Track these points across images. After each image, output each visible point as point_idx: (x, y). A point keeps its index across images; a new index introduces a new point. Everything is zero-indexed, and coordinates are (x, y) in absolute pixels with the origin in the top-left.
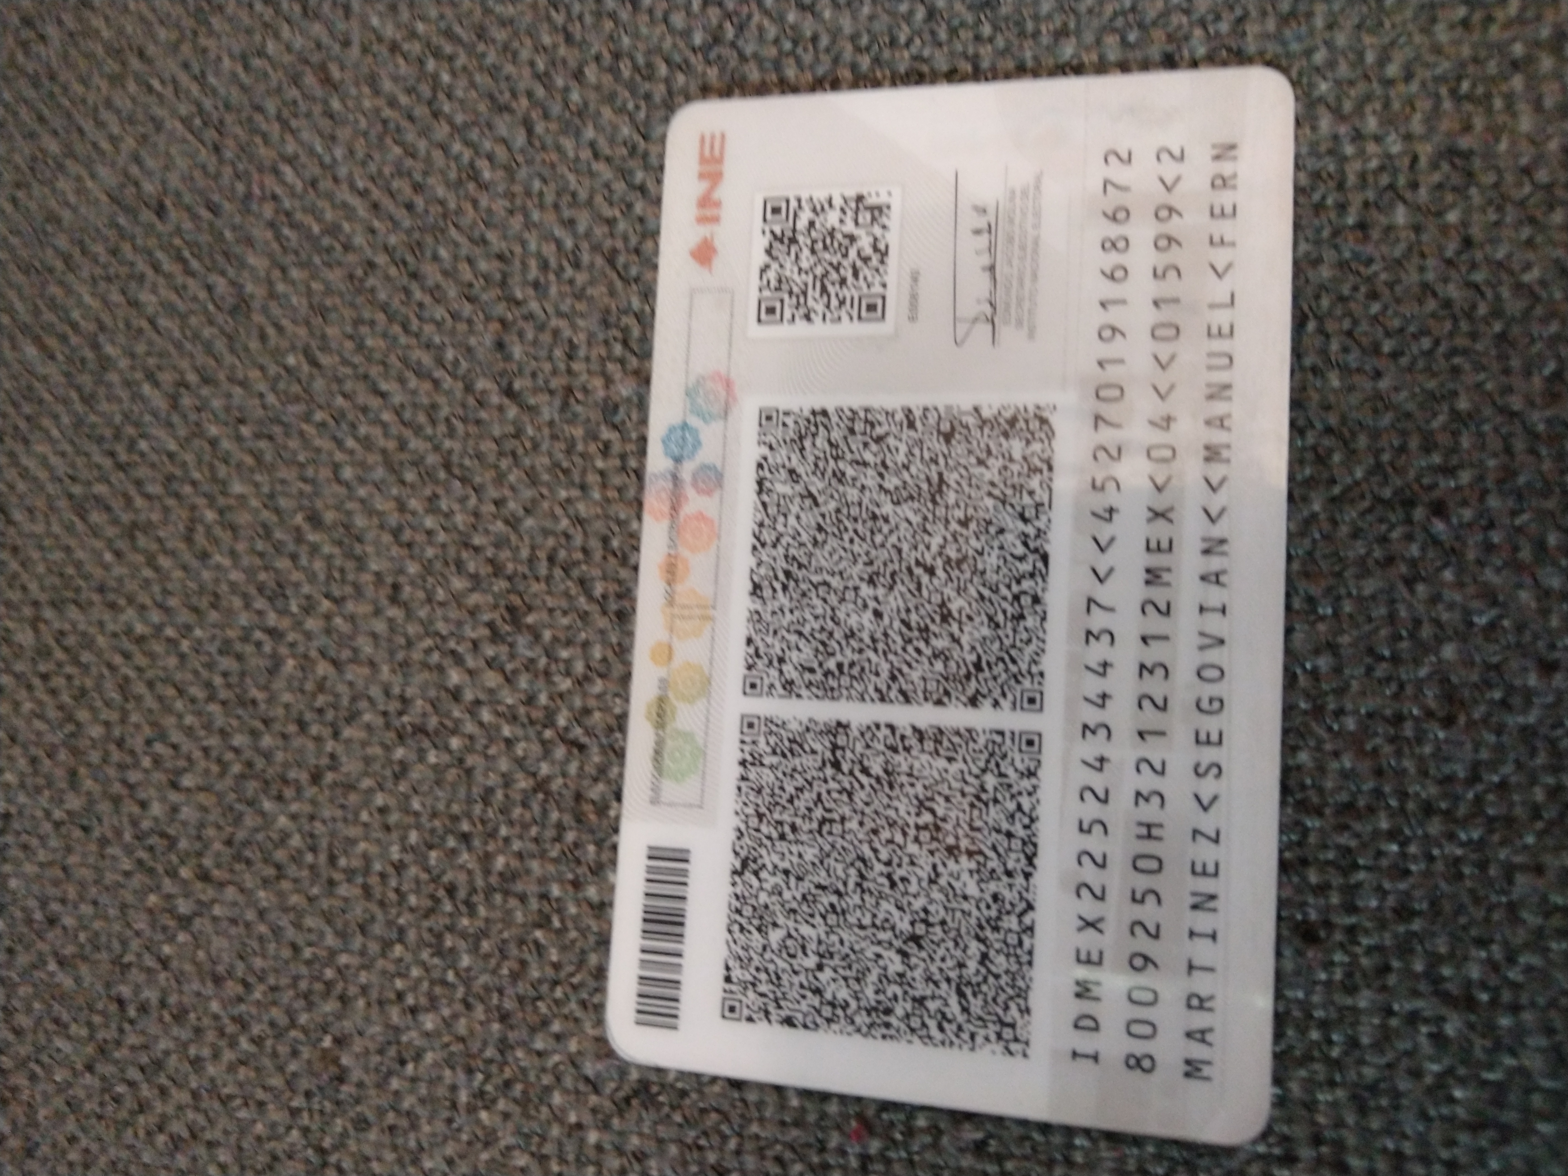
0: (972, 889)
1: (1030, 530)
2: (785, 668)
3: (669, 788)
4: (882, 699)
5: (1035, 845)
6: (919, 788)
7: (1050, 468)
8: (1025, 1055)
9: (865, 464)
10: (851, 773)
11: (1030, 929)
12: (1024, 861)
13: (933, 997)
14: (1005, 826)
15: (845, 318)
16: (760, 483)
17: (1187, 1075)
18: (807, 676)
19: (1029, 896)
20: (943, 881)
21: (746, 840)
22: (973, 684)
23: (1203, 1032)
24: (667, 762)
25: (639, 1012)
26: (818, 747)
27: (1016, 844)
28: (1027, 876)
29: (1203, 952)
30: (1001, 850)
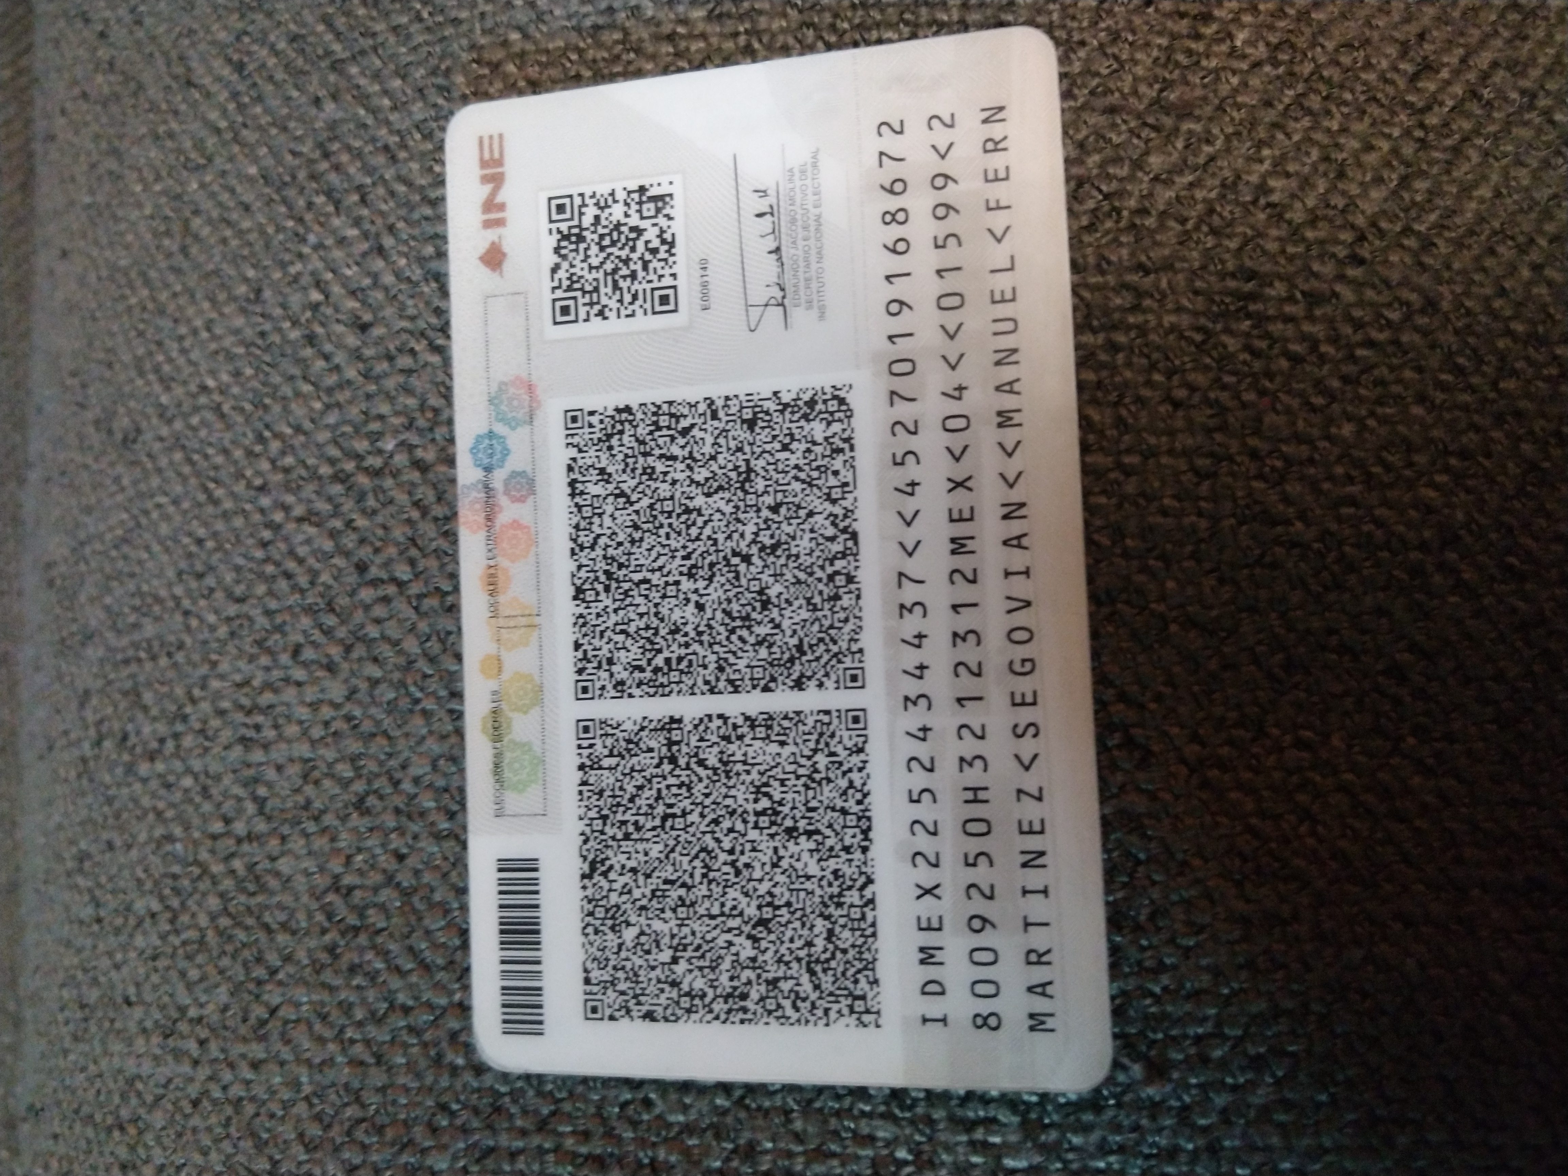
0: (813, 869)
1: (838, 510)
2: (615, 669)
3: (513, 802)
4: (712, 691)
5: (869, 819)
6: (754, 775)
7: (852, 448)
8: (878, 1026)
9: (674, 458)
10: (688, 768)
11: (871, 901)
12: (860, 837)
13: (786, 978)
14: (839, 803)
15: (639, 312)
16: (572, 483)
17: (1032, 1029)
18: (637, 674)
19: (868, 870)
20: (784, 864)
21: (591, 843)
22: (797, 667)
23: (1044, 985)
24: (507, 774)
25: (505, 1022)
26: (653, 744)
27: (851, 820)
28: (865, 850)
29: (1036, 908)
30: (837, 827)
